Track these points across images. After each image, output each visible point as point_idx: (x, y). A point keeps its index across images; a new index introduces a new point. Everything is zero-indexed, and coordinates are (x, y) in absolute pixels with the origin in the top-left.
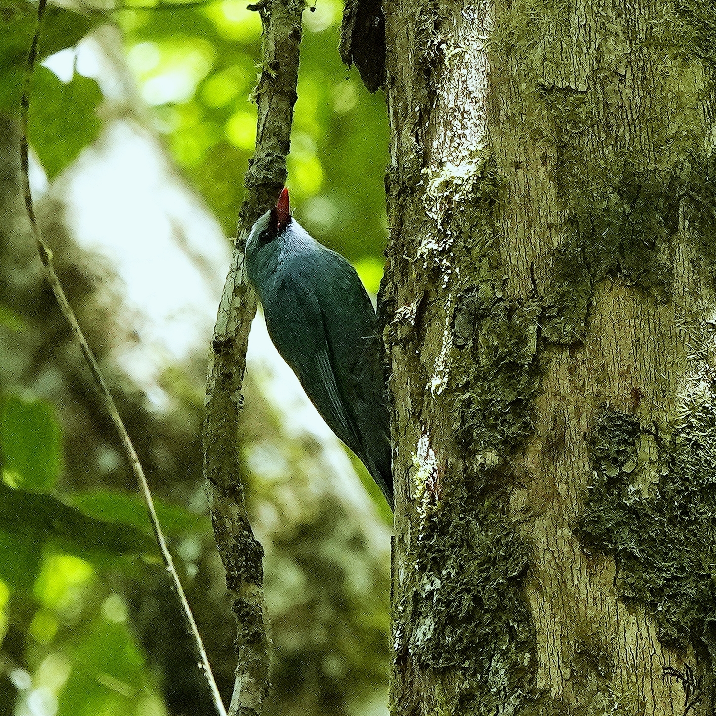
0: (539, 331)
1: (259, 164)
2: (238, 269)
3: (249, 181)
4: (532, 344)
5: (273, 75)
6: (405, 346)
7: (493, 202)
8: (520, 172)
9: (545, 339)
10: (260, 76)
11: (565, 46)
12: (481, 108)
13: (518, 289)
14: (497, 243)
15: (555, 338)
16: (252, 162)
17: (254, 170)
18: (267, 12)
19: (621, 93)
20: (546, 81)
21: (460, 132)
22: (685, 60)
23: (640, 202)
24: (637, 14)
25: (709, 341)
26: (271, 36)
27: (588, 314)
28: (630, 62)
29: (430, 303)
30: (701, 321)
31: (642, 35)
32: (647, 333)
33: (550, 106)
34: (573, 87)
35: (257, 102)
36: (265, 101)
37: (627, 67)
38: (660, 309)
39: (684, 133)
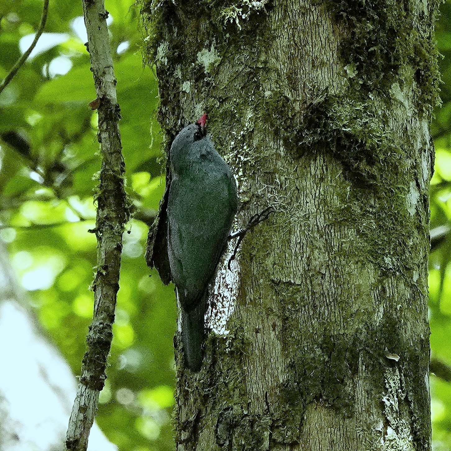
0: (271, 435)
1: (95, 330)
2: (82, 395)
3: (89, 340)
4: (266, 444)
5: (104, 273)
6: (186, 445)
7: (241, 354)
8: (259, 335)
9: (274, 440)
10: (96, 274)
11: (287, 256)
12: (235, 295)
13: (258, 408)
14: (244, 380)
15: (280, 439)
16: (90, 329)
17: (91, 333)
18: (100, 233)
19: (322, 286)
20: (276, 278)
21: (221, 310)
22: (363, 265)
23: (335, 354)
24: (333, 236)
25: (377, 442)
26: (103, 249)
27: (301, 425)
28: (328, 266)
29: (202, 418)
30: (372, 429)
31: (336, 249)
32: (339, 437)
33: (277, 293)
34: (292, 282)
35: (94, 290)
36: (99, 289)
37: (326, 269)
38: (347, 421)
39: (362, 311)
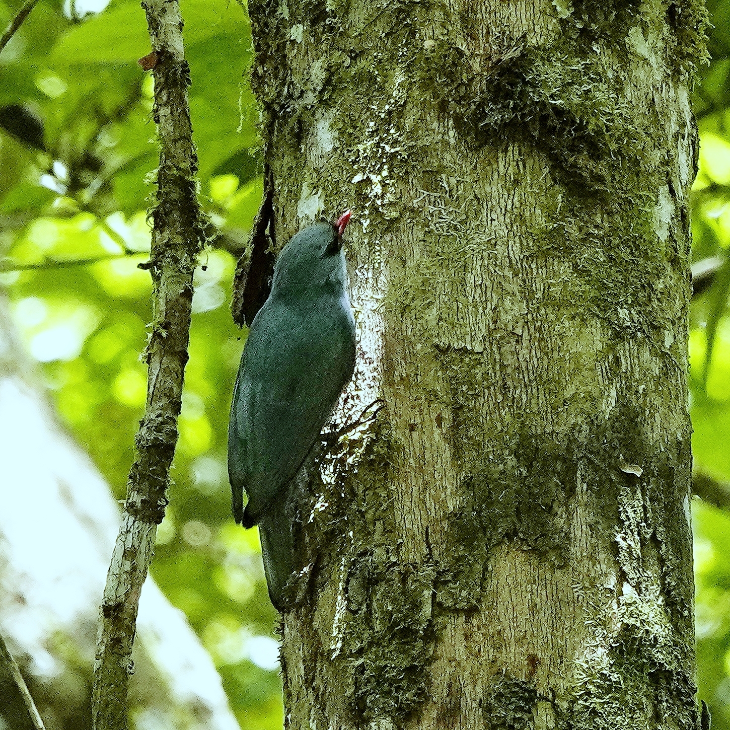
0: (434, 596)
1: (149, 426)
2: (128, 532)
3: (139, 442)
4: (427, 610)
5: (164, 335)
6: (297, 612)
7: (387, 464)
8: (415, 435)
9: (440, 604)
10: (150, 335)
11: (461, 306)
12: (375, 369)
13: (413, 554)
14: (391, 507)
15: (449, 603)
16: (142, 425)
17: (144, 430)
18: (157, 270)
19: (518, 354)
20: (444, 341)
21: (354, 393)
22: (583, 320)
23: (537, 465)
24: (535, 274)
25: (607, 606)
26: (162, 295)
27: (484, 579)
28: (527, 323)
29: (324, 567)
30: (598, 586)
31: (539, 295)
32: (544, 598)
33: (444, 367)
34: (469, 348)
35: (148, 362)
36: (156, 360)
37: (523, 327)
38: (558, 573)
39: (582, 395)
